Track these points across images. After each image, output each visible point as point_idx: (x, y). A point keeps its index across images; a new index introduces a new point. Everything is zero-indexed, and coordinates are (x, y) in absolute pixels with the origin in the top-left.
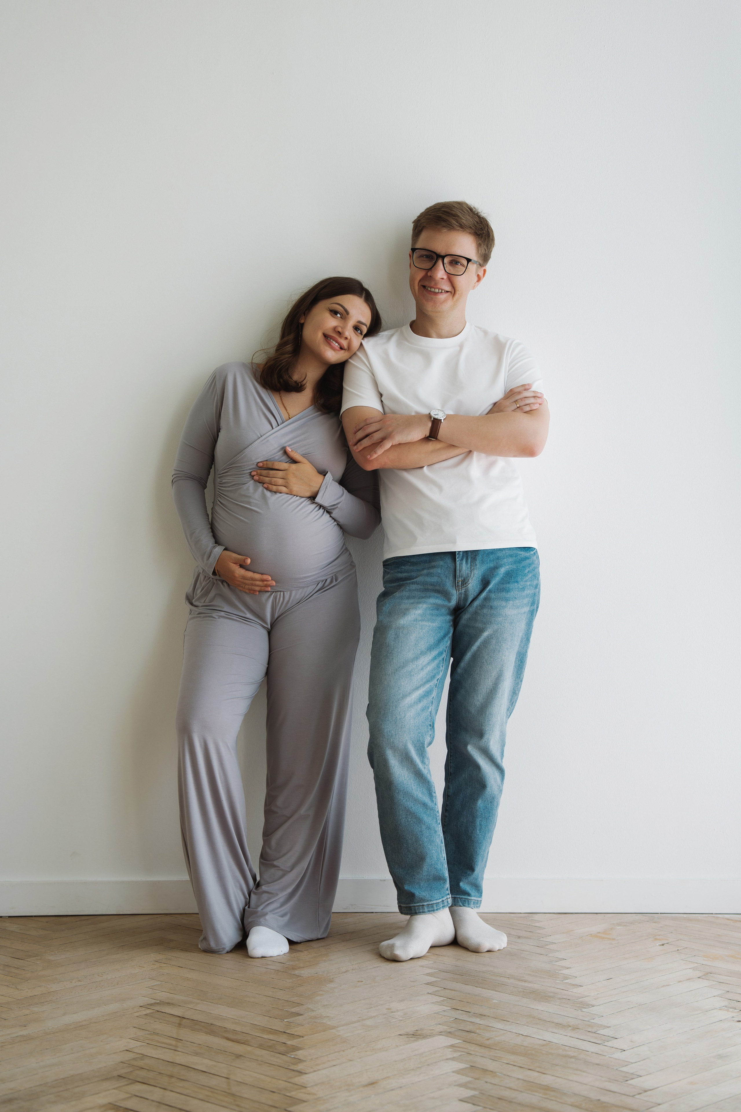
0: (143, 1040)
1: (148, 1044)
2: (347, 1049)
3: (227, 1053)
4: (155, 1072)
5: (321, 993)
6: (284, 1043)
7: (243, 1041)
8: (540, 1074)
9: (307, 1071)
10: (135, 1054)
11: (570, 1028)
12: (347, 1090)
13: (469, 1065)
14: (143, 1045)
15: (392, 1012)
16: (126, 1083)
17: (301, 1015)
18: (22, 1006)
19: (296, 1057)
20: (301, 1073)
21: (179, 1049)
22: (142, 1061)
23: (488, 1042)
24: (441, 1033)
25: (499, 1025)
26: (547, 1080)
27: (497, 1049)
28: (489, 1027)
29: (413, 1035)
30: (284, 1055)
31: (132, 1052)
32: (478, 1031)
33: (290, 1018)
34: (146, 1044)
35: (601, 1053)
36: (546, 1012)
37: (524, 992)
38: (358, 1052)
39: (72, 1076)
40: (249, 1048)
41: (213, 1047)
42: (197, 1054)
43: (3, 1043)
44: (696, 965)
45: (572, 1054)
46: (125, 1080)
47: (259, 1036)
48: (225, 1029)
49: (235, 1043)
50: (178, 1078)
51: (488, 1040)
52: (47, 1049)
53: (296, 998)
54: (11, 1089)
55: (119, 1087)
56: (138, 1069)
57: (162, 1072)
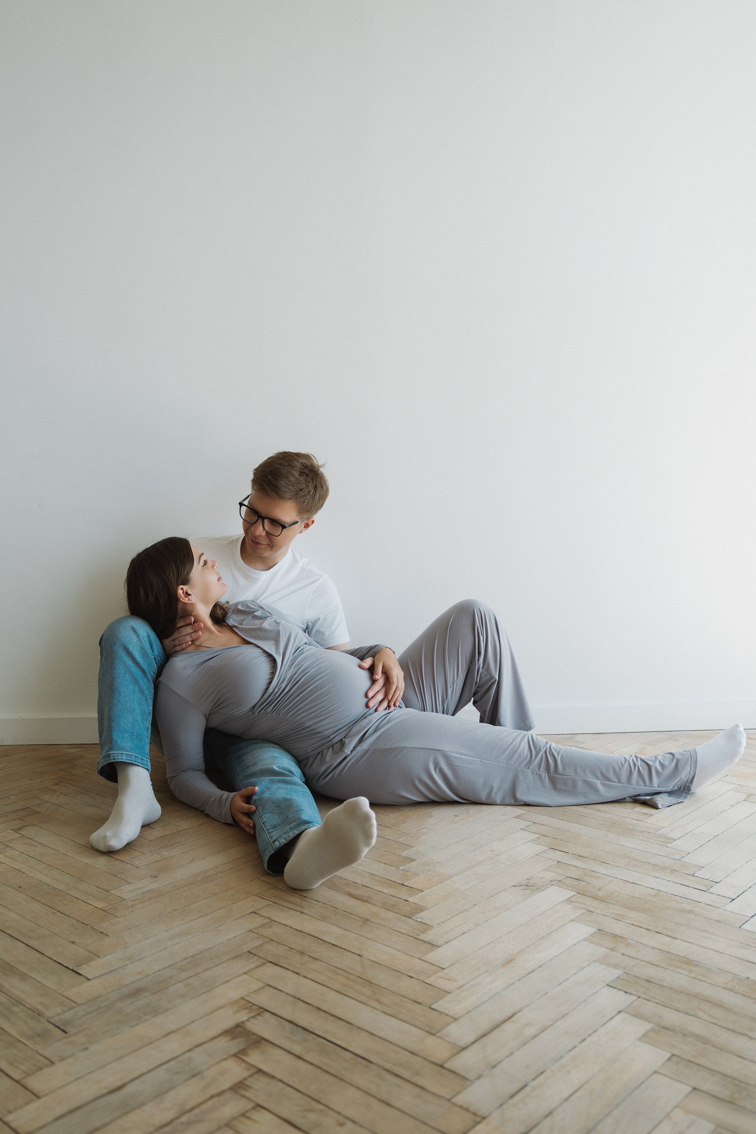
0: (268, 897)
1: (274, 902)
2: (469, 908)
3: (353, 916)
4: (285, 946)
5: (424, 830)
6: (406, 900)
7: (366, 899)
8: (672, 938)
9: (439, 943)
10: (262, 918)
11: (668, 870)
12: (486, 972)
13: (596, 928)
14: (269, 905)
15: (498, 855)
16: (258, 963)
17: (414, 860)
18: (154, 849)
19: (423, 921)
20: (434, 946)
21: (305, 911)
22: (270, 929)
23: (601, 894)
24: (552, 883)
25: (602, 869)
26: (681, 948)
27: (614, 903)
28: (594, 873)
29: (527, 885)
30: (410, 918)
31: (259, 914)
32: (586, 879)
33: (404, 865)
34: (272, 903)
35: (713, 904)
36: (636, 850)
37: (606, 824)
38: (482, 913)
39: (202, 952)
40: (374, 909)
41: (338, 907)
42: (324, 918)
43: (133, 900)
44: (734, 786)
45: (689, 907)
46: (256, 958)
47: (380, 890)
48: (345, 881)
49: (358, 901)
50: (310, 956)
51: (599, 890)
52: (176, 910)
53: (404, 838)
54: (139, 973)
55: (250, 970)
56: (267, 942)
57: (293, 947)
